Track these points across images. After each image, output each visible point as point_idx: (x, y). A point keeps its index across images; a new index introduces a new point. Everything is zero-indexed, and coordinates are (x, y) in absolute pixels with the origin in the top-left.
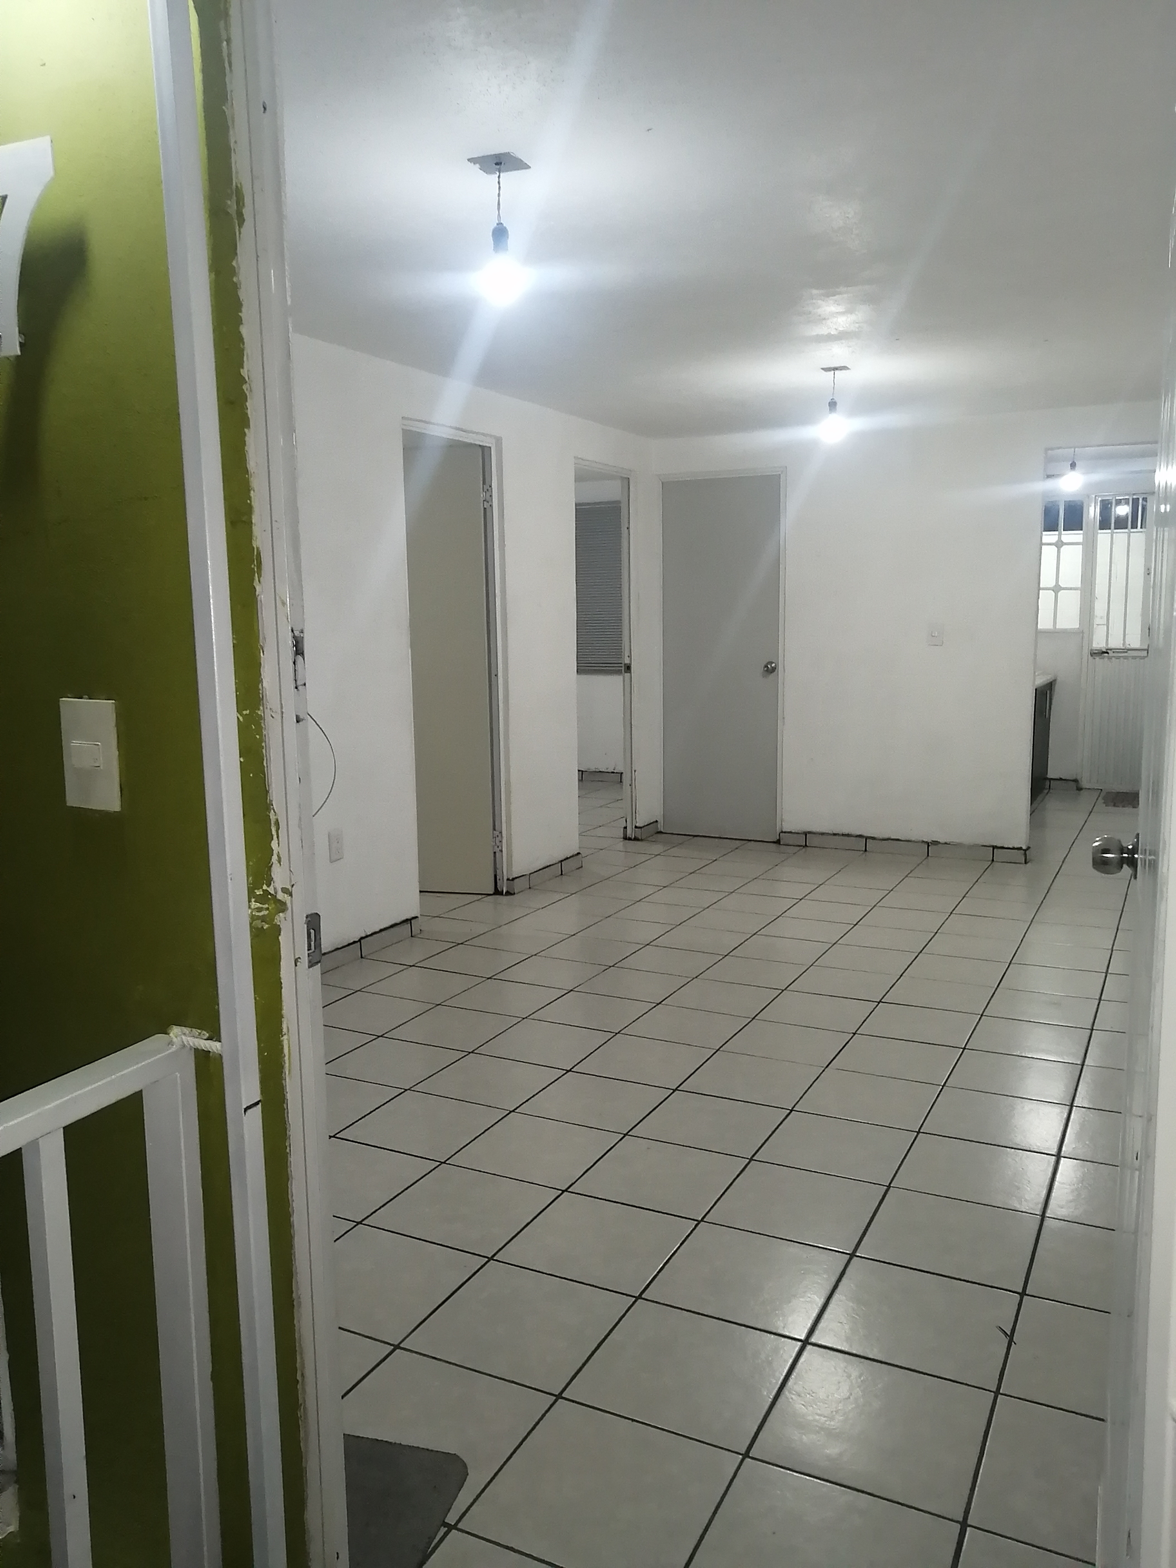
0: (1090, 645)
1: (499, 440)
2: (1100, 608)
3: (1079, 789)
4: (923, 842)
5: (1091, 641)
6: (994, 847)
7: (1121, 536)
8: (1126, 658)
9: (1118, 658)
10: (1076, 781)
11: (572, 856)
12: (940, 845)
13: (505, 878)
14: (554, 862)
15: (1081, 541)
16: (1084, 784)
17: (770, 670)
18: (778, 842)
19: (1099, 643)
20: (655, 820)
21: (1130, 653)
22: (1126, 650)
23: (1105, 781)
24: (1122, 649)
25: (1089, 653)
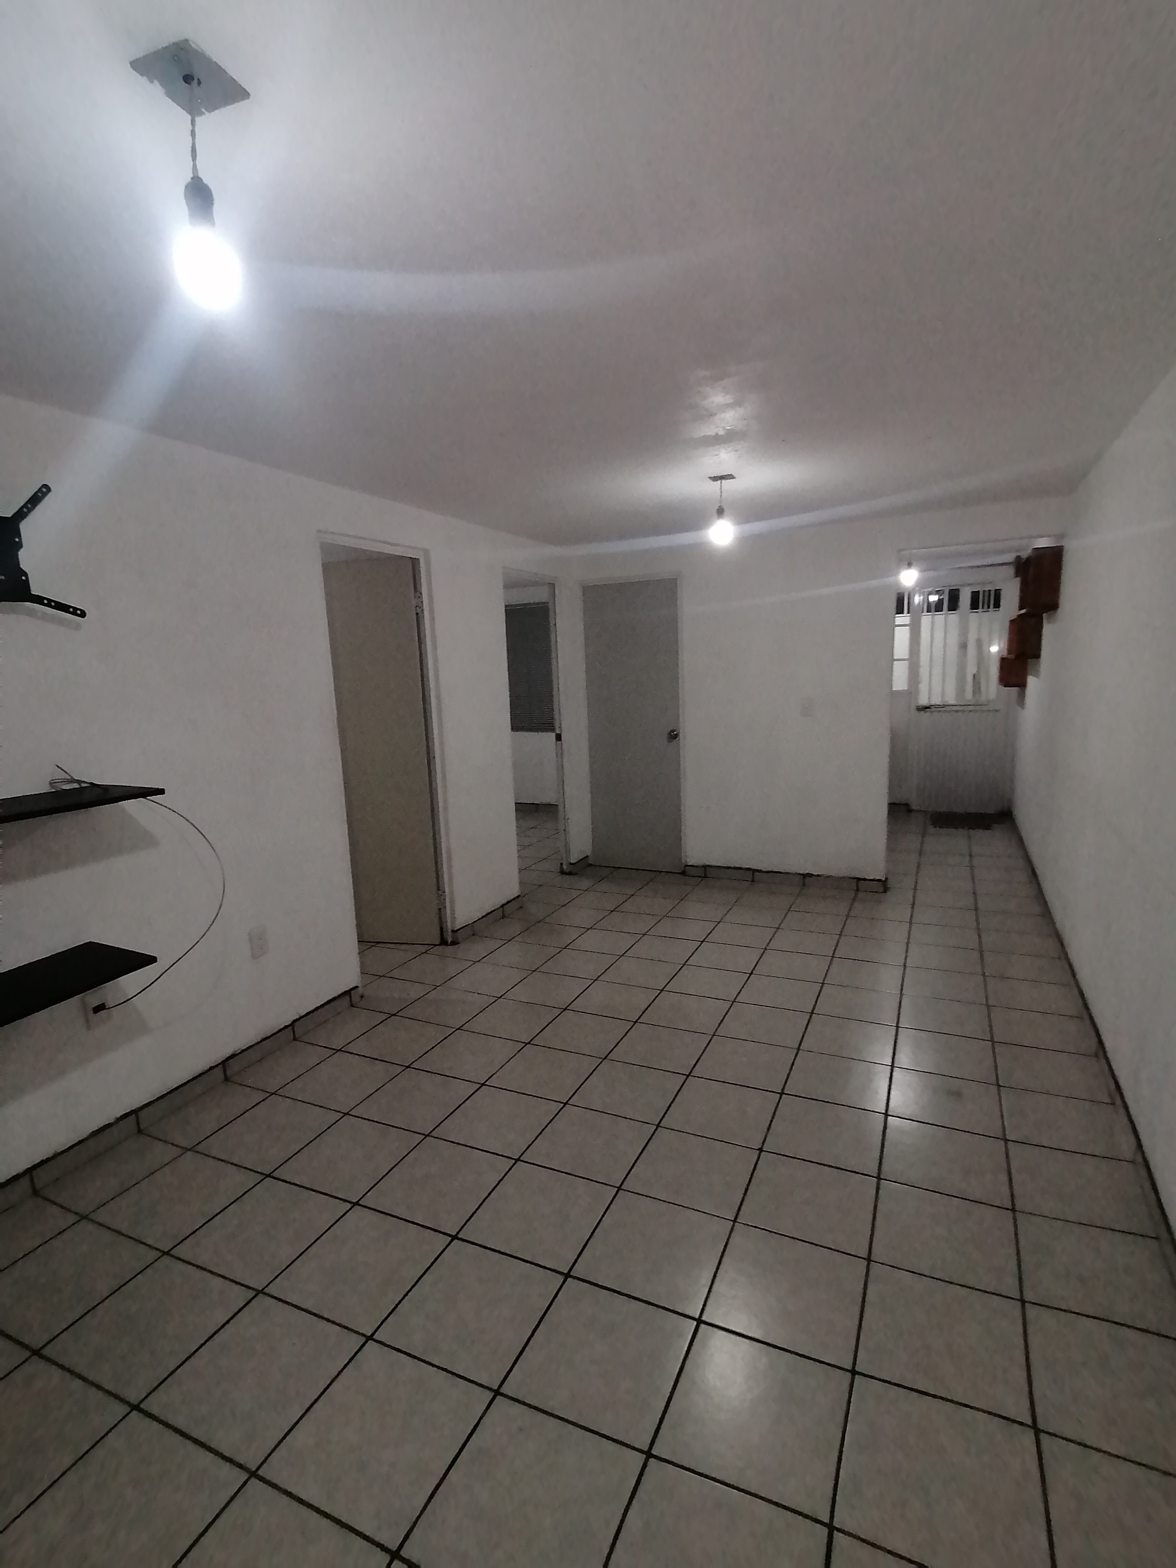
0: (916, 702)
1: (426, 552)
2: (924, 672)
4: (799, 874)
5: (917, 699)
6: (859, 879)
7: (940, 617)
8: (945, 712)
9: (938, 712)
10: (907, 806)
11: (514, 899)
12: (813, 877)
13: (450, 931)
14: (496, 907)
15: (908, 623)
16: (914, 807)
17: (673, 736)
18: (683, 873)
19: (923, 701)
20: (586, 855)
21: (947, 708)
22: (944, 706)
23: (929, 805)
24: (941, 705)
25: (916, 708)
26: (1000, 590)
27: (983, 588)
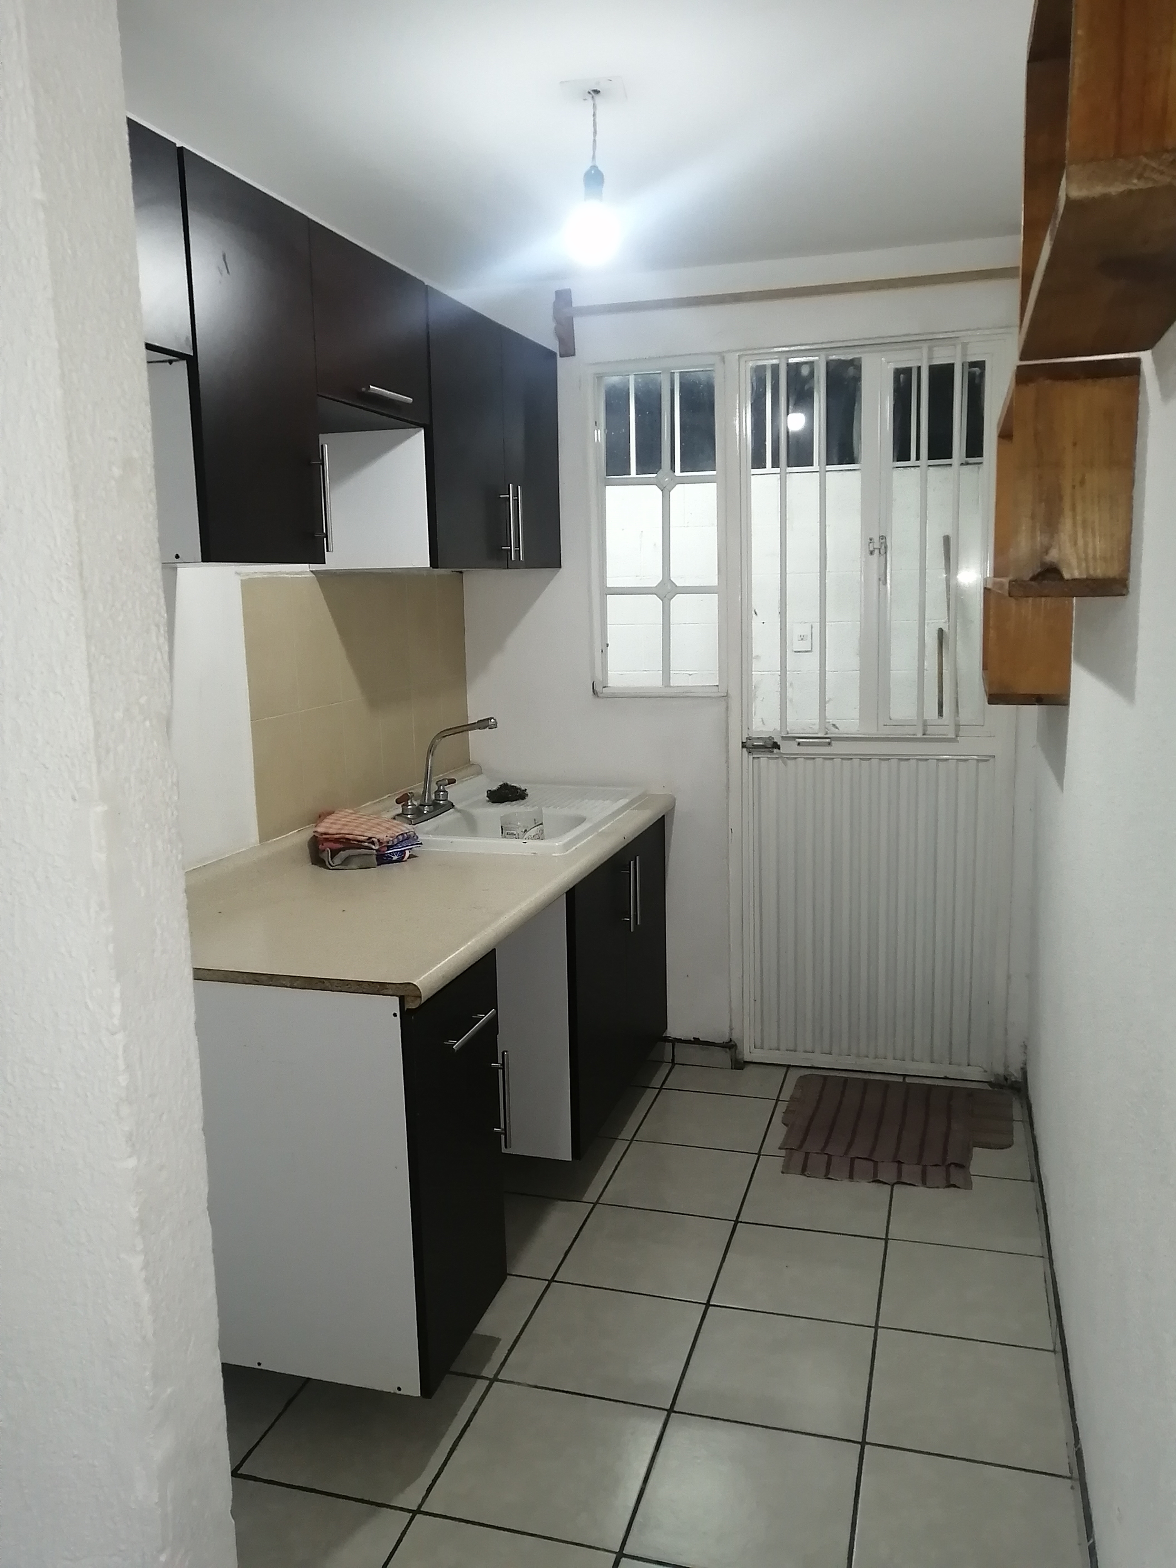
0: (745, 728)
3: (739, 1064)
8: (830, 758)
9: (811, 758)
19: (764, 720)
21: (838, 748)
22: (828, 740)
23: (796, 1045)
24: (819, 735)
25: (744, 745)
26: (981, 365)
27: (930, 358)
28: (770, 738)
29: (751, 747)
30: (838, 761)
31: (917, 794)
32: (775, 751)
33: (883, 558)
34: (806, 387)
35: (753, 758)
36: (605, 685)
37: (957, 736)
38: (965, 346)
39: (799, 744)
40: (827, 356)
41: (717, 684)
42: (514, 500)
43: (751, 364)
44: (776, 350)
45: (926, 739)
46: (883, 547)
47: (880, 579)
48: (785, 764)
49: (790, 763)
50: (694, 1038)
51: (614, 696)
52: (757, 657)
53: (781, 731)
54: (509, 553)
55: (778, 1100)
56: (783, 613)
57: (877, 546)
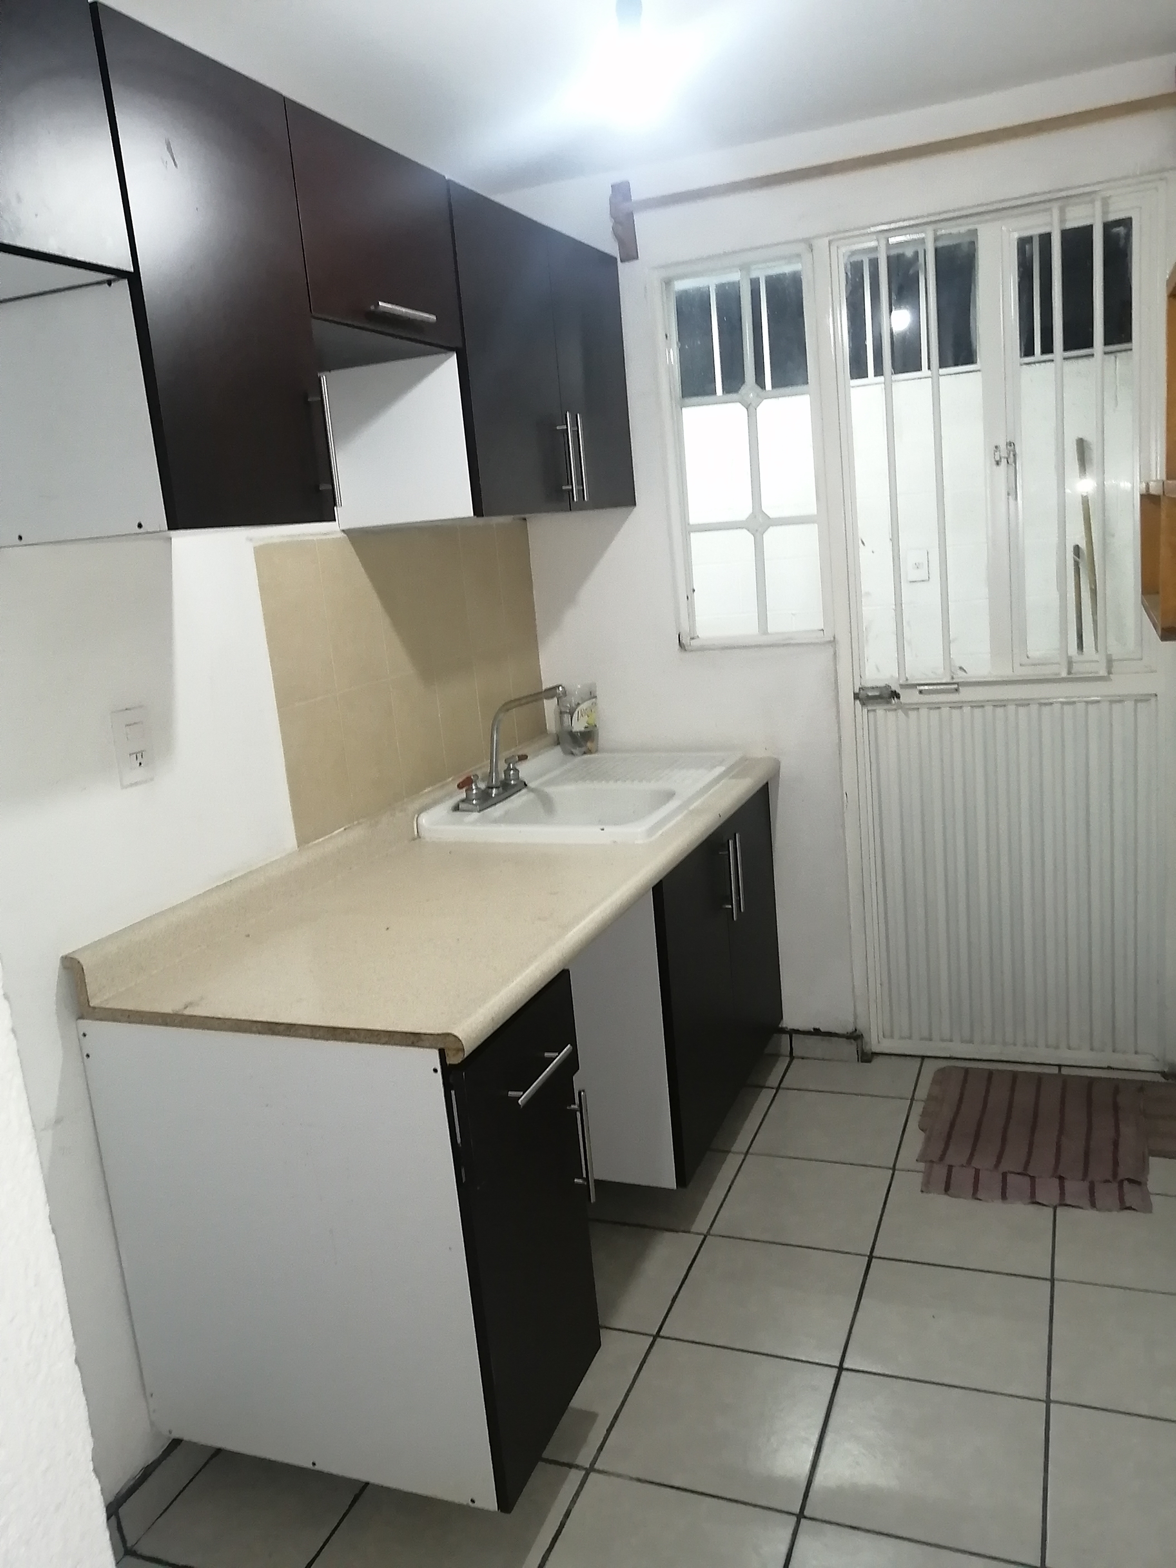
0: (857, 678)
3: (866, 1057)
5: (857, 660)
8: (958, 706)
9: (937, 707)
10: (855, 1036)
16: (876, 1042)
19: (879, 667)
21: (966, 694)
22: (956, 686)
23: (931, 1034)
24: (944, 681)
25: (856, 696)
26: (1127, 223)
27: (1062, 220)
28: (888, 687)
29: (863, 697)
30: (967, 709)
31: (1063, 746)
32: (894, 701)
33: (1012, 468)
34: (911, 272)
35: (868, 711)
36: (692, 636)
37: (1110, 673)
38: (1105, 202)
39: (921, 692)
40: (935, 231)
41: (822, 627)
42: (573, 431)
43: (843, 250)
44: (873, 229)
45: (1072, 678)
46: (1012, 456)
47: (1008, 494)
48: (907, 715)
49: (913, 714)
50: (814, 1029)
51: (702, 649)
52: (868, 594)
53: (899, 679)
54: (571, 493)
55: (912, 1099)
56: (895, 539)
57: (1004, 454)
